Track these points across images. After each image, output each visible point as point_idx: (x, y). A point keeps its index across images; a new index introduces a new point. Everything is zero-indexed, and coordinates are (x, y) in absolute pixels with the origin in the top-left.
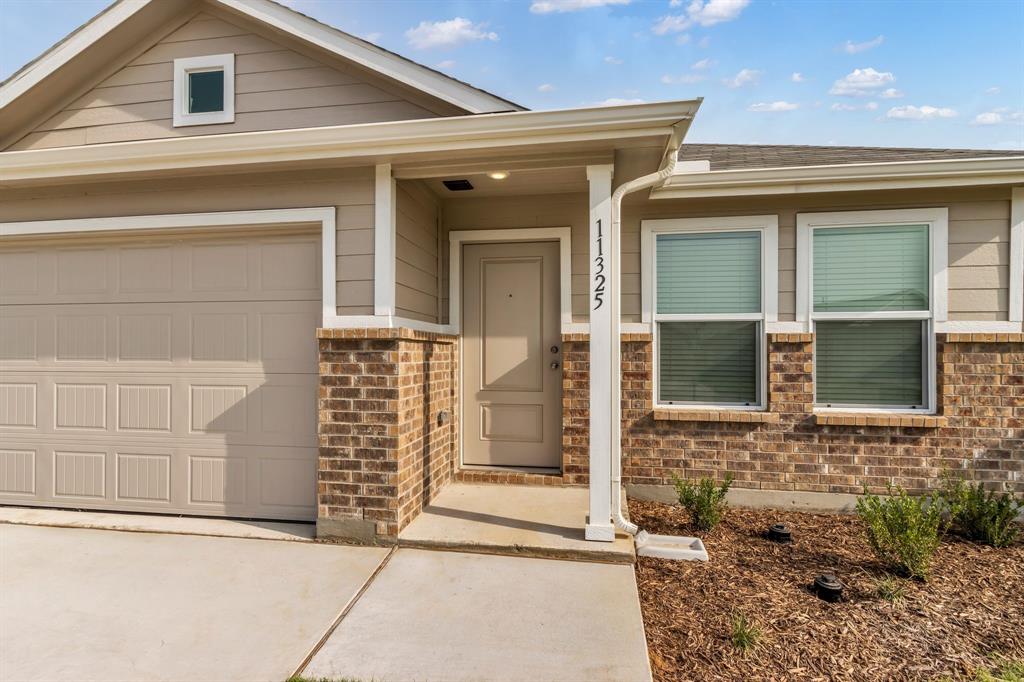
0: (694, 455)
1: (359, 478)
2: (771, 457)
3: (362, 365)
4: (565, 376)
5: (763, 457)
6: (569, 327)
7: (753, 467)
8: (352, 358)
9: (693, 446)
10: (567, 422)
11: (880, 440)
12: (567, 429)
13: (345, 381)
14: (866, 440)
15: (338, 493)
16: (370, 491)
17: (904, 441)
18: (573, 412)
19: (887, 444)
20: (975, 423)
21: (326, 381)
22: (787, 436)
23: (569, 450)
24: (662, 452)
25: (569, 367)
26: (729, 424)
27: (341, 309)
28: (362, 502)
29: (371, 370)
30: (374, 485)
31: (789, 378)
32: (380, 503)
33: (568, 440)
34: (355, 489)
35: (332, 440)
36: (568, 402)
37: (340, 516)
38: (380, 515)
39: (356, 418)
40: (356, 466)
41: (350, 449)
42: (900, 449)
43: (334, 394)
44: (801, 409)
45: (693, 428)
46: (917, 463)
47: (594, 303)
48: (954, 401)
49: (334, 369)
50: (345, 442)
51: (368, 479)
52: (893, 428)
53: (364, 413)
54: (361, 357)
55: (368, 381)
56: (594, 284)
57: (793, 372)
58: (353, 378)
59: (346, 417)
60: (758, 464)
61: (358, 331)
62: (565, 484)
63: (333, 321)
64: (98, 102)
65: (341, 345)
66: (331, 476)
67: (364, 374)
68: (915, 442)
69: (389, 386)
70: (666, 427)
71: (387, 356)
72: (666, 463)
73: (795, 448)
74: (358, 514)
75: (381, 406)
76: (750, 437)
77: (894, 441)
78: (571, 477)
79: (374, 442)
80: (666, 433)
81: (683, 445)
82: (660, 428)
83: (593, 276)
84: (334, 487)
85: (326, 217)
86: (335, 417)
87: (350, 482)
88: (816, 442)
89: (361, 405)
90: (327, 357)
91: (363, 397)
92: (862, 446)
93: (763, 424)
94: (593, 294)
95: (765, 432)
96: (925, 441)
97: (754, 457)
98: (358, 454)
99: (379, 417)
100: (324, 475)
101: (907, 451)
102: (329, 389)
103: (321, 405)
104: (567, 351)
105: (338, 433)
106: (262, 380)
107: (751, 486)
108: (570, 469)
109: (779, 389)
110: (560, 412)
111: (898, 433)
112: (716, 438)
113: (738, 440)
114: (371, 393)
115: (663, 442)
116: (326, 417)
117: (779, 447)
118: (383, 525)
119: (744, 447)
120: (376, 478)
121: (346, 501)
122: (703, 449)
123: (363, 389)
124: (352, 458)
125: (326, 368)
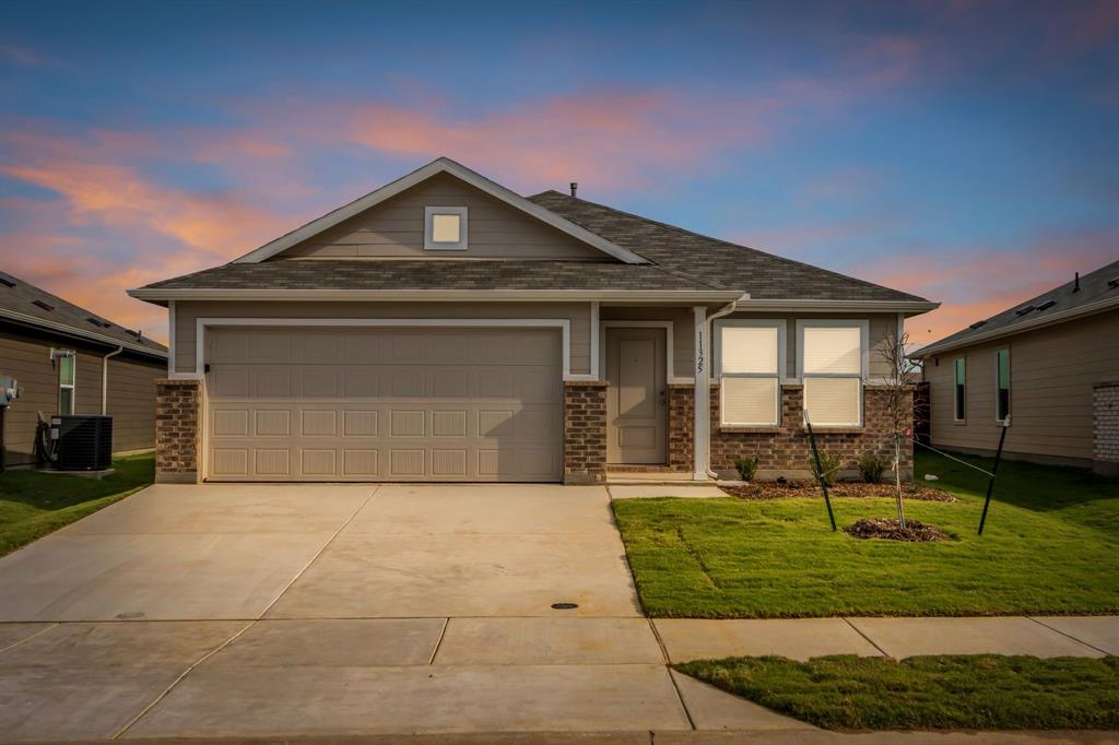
0: (742, 452)
1: (587, 454)
2: (783, 452)
3: (588, 399)
4: (670, 408)
5: (778, 452)
6: (674, 380)
7: (773, 458)
8: (583, 396)
9: (742, 447)
10: (672, 435)
11: (836, 441)
12: (673, 439)
13: (580, 407)
14: (829, 441)
15: (576, 461)
16: (592, 460)
17: (847, 441)
18: (675, 429)
19: (839, 444)
20: (879, 431)
21: (569, 407)
22: (791, 441)
23: (673, 451)
24: (725, 451)
25: (673, 403)
26: (761, 433)
27: (572, 371)
28: (588, 465)
29: (592, 401)
30: (594, 457)
31: (791, 409)
32: (598, 465)
33: (672, 446)
34: (585, 459)
35: (572, 436)
36: (673, 424)
37: (577, 473)
38: (598, 471)
39: (584, 424)
40: (585, 448)
41: (582, 440)
42: (845, 446)
43: (573, 413)
44: (797, 425)
45: (743, 437)
46: (853, 452)
47: (698, 370)
48: (870, 420)
49: (573, 401)
50: (579, 436)
51: (591, 454)
52: (842, 434)
53: (589, 422)
54: (587, 395)
55: (591, 406)
56: (698, 361)
57: (793, 406)
58: (583, 405)
59: (579, 424)
60: (776, 456)
61: (588, 382)
62: (671, 471)
63: (568, 376)
64: (363, 230)
65: (577, 389)
66: (572, 453)
67: (590, 403)
68: (853, 442)
69: (602, 409)
70: (727, 437)
71: (601, 394)
72: (727, 457)
73: (794, 446)
74: (586, 472)
75: (598, 419)
76: (771, 441)
77: (842, 441)
78: (674, 467)
79: (595, 436)
80: (727, 440)
81: (737, 446)
82: (725, 437)
83: (697, 357)
84: (574, 459)
85: (565, 324)
86: (574, 424)
87: (582, 456)
88: (805, 443)
89: (588, 418)
90: (570, 395)
91: (588, 414)
92: (827, 445)
93: (778, 434)
94: (697, 366)
95: (780, 438)
96: (857, 441)
97: (774, 452)
98: (585, 442)
99: (597, 424)
100: (568, 453)
101: (848, 447)
102: (571, 411)
103: (566, 418)
104: (673, 394)
105: (576, 432)
106: (520, 407)
107: (772, 468)
108: (674, 463)
109: (786, 415)
110: (667, 428)
111: (844, 437)
112: (754, 442)
113: (765, 443)
114: (593, 413)
115: (725, 445)
116: (569, 424)
117: (787, 447)
118: (599, 476)
119: (769, 447)
120: (596, 454)
121: (580, 465)
122: (748, 449)
123: (589, 410)
124: (583, 444)
125: (569, 401)
